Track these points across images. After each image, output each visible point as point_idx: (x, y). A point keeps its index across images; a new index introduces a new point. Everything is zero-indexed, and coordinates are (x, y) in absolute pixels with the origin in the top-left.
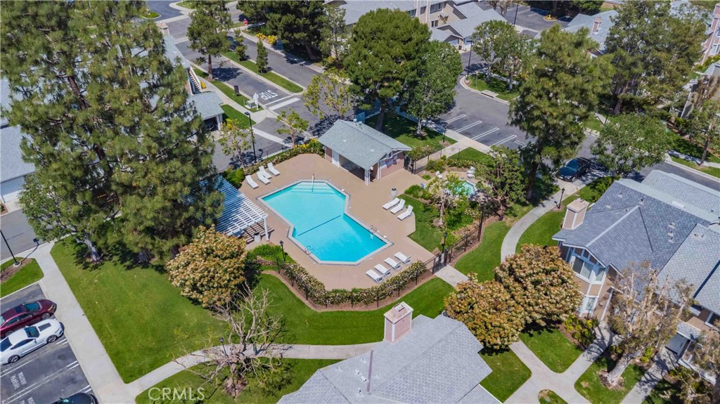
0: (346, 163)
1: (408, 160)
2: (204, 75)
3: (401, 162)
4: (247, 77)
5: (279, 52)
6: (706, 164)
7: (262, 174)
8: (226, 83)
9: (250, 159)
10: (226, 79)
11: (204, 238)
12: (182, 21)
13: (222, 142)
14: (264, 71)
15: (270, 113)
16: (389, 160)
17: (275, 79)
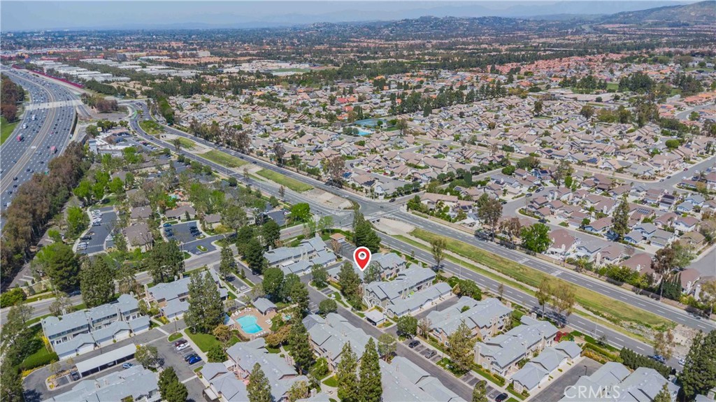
0: (259, 311)
1: (277, 310)
2: (223, 280)
3: (274, 310)
4: (238, 280)
5: (250, 269)
6: (358, 312)
7: (237, 313)
8: (230, 283)
9: (234, 309)
10: (230, 281)
11: (221, 326)
12: (217, 253)
13: (227, 304)
14: (243, 278)
15: (242, 294)
16: (271, 309)
17: (247, 281)
